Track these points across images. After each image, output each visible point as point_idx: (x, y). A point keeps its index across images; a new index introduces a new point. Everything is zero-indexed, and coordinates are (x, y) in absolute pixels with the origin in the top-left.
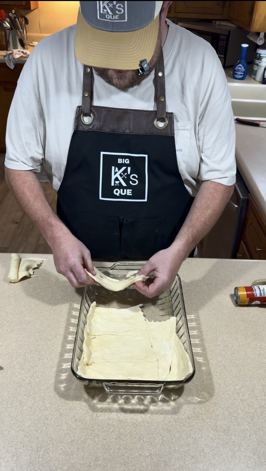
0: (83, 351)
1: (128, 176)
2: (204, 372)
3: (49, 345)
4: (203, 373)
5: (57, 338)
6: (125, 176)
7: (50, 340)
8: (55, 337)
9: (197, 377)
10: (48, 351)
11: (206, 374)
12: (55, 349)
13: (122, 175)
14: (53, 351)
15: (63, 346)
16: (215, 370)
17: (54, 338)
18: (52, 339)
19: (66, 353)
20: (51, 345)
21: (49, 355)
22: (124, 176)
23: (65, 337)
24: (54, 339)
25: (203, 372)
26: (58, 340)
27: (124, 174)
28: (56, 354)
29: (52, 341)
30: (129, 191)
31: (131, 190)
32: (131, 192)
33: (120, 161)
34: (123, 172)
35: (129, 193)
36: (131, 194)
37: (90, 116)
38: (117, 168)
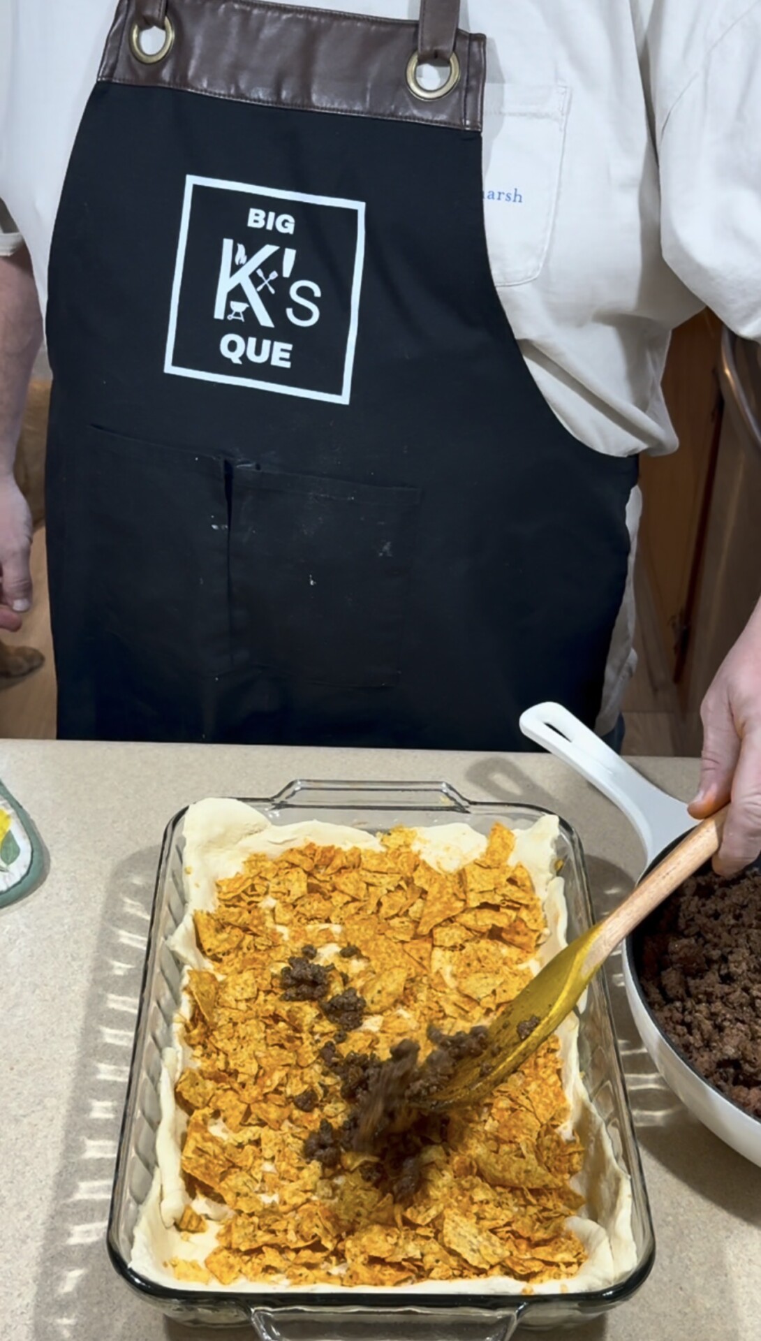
0: (157, 1163)
1: (282, 285)
2: (694, 1260)
3: (11, 1140)
4: (689, 1263)
5: (45, 1107)
6: (271, 282)
7: (17, 1120)
8: (39, 1104)
9: (665, 1279)
10: (5, 1167)
11: (705, 1268)
12: (37, 1157)
13: (261, 278)
14: (27, 1165)
15: (72, 1147)
16: (741, 1252)
17: (33, 1112)
18: (21, 1112)
19: (83, 1179)
20: (17, 1139)
21: (12, 1182)
22: (266, 282)
23: (79, 1108)
24: (33, 1115)
25: (690, 1259)
26: (52, 1120)
27: (267, 277)
28: (41, 1182)
29: (25, 1121)
30: (283, 350)
31: (289, 347)
32: (287, 355)
33: (257, 218)
34: (262, 266)
35: (282, 359)
36: (287, 365)
37: (163, 27)
38: (241, 248)
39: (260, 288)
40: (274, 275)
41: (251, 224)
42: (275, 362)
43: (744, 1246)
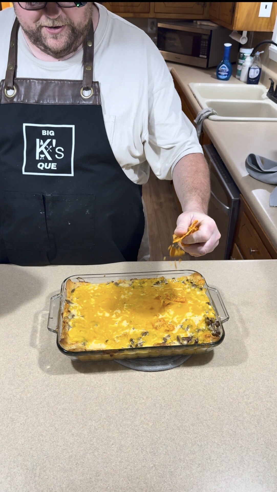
30: (54, 165)
31: (56, 164)
32: (55, 166)
33: (44, 133)
34: (48, 145)
35: (54, 167)
36: (56, 168)
37: (13, 89)
38: (42, 141)
39: (47, 151)
40: (51, 147)
41: (43, 134)
42: (52, 168)
43: (217, 372)
